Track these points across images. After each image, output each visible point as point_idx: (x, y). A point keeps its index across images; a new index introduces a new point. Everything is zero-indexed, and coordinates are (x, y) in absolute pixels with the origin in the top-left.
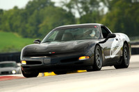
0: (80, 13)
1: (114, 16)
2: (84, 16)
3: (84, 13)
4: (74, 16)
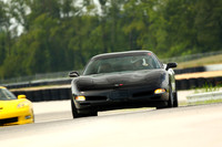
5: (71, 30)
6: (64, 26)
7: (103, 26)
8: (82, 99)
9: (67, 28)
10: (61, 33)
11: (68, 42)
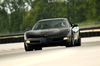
0: (11, 10)
1: (36, 13)
2: (14, 12)
3: (14, 10)
4: (7, 13)
5: (53, 9)
6: (49, 6)
7: (68, 7)
8: (28, 42)
9: (51, 7)
10: (48, 10)
11: (51, 14)
